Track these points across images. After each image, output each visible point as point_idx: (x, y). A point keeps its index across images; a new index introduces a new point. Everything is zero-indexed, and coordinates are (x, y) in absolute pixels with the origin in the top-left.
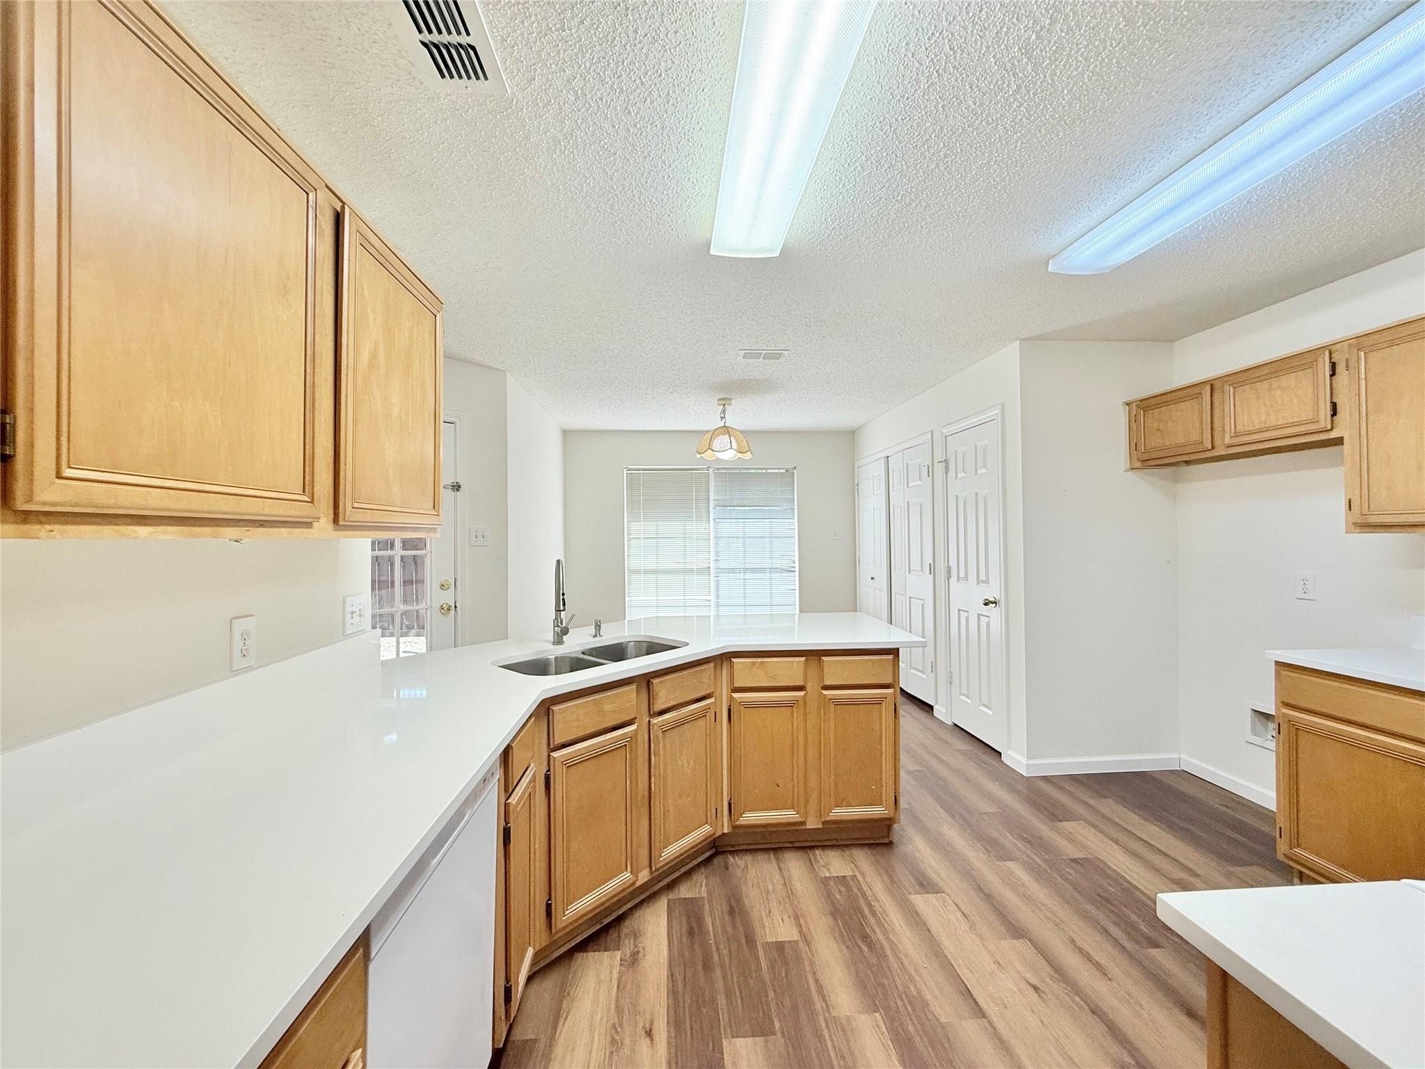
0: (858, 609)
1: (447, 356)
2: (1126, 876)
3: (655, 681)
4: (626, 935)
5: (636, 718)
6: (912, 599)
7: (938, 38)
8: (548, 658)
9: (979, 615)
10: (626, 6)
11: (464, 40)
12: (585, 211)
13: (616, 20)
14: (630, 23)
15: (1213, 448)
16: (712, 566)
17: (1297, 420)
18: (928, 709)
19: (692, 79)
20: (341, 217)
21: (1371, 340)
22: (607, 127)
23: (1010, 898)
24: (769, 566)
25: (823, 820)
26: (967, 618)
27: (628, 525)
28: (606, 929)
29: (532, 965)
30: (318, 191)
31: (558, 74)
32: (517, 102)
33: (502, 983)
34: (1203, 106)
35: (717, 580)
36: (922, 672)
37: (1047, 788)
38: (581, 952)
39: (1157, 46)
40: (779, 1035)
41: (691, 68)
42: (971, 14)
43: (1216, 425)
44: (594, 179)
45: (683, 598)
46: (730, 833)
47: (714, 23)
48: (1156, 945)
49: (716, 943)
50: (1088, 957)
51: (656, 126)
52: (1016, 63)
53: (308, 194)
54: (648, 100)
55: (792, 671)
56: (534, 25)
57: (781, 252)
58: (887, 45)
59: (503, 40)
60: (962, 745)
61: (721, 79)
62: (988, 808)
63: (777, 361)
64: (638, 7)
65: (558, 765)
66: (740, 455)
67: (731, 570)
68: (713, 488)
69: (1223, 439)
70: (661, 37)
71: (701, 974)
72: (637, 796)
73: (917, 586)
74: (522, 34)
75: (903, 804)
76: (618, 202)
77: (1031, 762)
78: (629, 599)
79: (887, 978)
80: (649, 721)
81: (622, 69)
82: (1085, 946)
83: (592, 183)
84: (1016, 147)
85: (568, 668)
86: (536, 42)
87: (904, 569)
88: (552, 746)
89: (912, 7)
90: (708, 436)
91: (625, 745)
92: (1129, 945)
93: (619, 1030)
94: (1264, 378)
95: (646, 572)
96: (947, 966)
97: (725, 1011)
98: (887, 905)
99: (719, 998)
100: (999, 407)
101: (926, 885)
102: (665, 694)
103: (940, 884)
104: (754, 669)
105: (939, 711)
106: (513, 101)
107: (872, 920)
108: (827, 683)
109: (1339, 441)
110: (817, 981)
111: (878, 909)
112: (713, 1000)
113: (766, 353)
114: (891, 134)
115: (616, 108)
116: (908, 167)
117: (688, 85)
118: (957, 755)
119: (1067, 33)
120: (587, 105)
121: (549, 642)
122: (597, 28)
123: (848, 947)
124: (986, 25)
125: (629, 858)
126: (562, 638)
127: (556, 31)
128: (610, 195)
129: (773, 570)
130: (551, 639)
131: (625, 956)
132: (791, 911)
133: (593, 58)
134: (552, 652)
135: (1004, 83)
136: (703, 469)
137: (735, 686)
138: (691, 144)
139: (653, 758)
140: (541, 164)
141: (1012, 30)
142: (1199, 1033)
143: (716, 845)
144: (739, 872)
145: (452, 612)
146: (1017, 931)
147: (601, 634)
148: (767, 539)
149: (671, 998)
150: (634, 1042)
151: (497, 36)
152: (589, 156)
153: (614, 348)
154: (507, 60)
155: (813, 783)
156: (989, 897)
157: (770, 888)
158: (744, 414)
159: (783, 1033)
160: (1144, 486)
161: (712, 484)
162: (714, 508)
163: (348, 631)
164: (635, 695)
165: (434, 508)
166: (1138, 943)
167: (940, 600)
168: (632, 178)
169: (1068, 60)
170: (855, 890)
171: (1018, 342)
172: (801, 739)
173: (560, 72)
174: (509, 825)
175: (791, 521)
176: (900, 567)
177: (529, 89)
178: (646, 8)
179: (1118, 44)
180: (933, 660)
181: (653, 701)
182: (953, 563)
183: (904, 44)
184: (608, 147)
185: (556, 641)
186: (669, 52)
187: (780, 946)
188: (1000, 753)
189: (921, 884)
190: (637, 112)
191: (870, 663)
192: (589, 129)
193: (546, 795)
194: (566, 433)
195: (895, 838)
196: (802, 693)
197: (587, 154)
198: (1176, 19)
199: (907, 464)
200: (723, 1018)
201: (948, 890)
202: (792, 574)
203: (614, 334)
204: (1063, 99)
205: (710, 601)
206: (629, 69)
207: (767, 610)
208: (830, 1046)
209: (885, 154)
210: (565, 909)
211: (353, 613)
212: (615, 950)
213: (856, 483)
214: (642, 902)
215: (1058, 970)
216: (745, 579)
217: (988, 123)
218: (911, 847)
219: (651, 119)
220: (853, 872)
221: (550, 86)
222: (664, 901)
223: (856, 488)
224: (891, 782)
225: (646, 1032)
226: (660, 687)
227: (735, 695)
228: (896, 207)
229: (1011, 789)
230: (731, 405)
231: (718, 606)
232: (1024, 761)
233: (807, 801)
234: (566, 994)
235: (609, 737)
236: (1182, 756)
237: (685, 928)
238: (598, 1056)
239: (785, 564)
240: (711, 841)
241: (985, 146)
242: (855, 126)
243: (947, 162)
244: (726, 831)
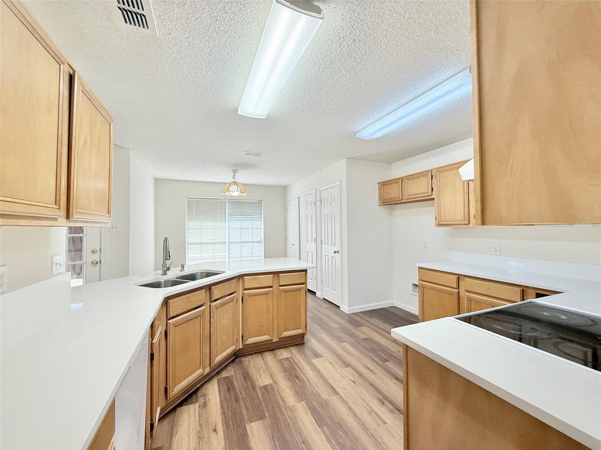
0: (287, 256)
1: (114, 145)
2: (379, 342)
3: (213, 288)
4: (200, 396)
5: (205, 303)
6: (308, 252)
7: (327, 57)
8: (160, 281)
9: (332, 257)
10: (216, 18)
11: (140, 11)
12: (184, 88)
13: (211, 22)
14: (217, 25)
15: (402, 199)
16: (227, 241)
17: (423, 192)
18: (314, 294)
19: (239, 50)
20: (73, 77)
21: (441, 169)
22: (200, 59)
23: (345, 355)
24: (252, 240)
25: (279, 337)
26: (328, 258)
27: (187, 223)
28: (190, 396)
29: (160, 415)
30: (65, 64)
31: (182, 35)
32: (161, 41)
33: (149, 422)
34: (400, 94)
35: (229, 247)
36: (311, 280)
37: (355, 317)
38: (180, 407)
39: (388, 75)
40: (268, 417)
41: (239, 46)
42: (337, 53)
43: (403, 192)
44: (191, 77)
45: (213, 255)
46: (243, 348)
47: (250, 33)
48: (387, 361)
49: (240, 391)
50: (368, 368)
51: (222, 63)
52: (350, 70)
53: (60, 65)
54: (220, 53)
55: (267, 280)
56: (175, 15)
57: (266, 117)
58: (311, 55)
59: (159, 16)
60: (327, 305)
61: (250, 52)
62: (336, 326)
63: (259, 157)
64: (221, 20)
65: (171, 326)
66: (241, 194)
67: (234, 243)
68: (227, 208)
69: (405, 197)
70: (229, 33)
71: (235, 404)
72: (205, 336)
73: (310, 247)
74: (169, 17)
75: (308, 329)
76: (200, 87)
77: (350, 308)
78: (187, 256)
79: (306, 389)
80: (210, 304)
81: (211, 40)
82: (368, 366)
83: (189, 78)
84: (348, 96)
85: (171, 285)
86: (175, 21)
87: (305, 241)
88: (168, 318)
89: (319, 46)
90: (228, 185)
91: (200, 315)
92: (380, 363)
93: (201, 432)
94: (415, 178)
95: (196, 244)
96: (326, 382)
97: (246, 414)
98: (304, 365)
99: (243, 410)
100: (339, 181)
101: (317, 355)
102: (217, 292)
103: (322, 354)
104: (253, 280)
105: (318, 294)
106: (159, 40)
107: (299, 371)
108: (281, 284)
109: (433, 199)
110: (280, 396)
111: (301, 367)
112: (241, 412)
113: (255, 154)
114: (309, 84)
115: (206, 52)
116: (314, 95)
117: (237, 51)
118: (325, 309)
119: (365, 65)
120: (193, 49)
121: (160, 274)
122: (203, 23)
123: (291, 382)
124: (342, 57)
125: (201, 363)
126: (166, 272)
127: (184, 19)
128: (197, 84)
129: (253, 242)
130: (161, 273)
131: (200, 404)
132: (268, 373)
133: (199, 33)
134: (162, 279)
135: (346, 76)
136: (223, 199)
137: (245, 288)
138: (235, 72)
139: (212, 320)
140: (167, 66)
141: (349, 61)
142: (400, 384)
143: (236, 354)
144: (246, 363)
145: (99, 264)
146: (347, 365)
147: (184, 270)
148: (251, 229)
149: (223, 415)
150: (208, 436)
151: (156, 14)
152: (190, 67)
153: (188, 145)
154: (159, 24)
155: (276, 324)
156: (338, 356)
157: (260, 367)
158: (243, 177)
159: (269, 417)
160: (383, 211)
161: (227, 206)
162: (228, 216)
163: (54, 273)
164: (204, 294)
165: (108, 213)
166: (383, 361)
167: (319, 252)
168: (208, 79)
169: (364, 73)
170: (292, 361)
171: (345, 159)
172: (271, 307)
173: (183, 34)
174: (153, 352)
175: (261, 222)
176: (304, 240)
177: (167, 37)
178: (224, 21)
179: (378, 72)
180: (316, 275)
181: (212, 296)
182: (323, 238)
183: (316, 57)
184: (199, 66)
185: (163, 273)
186: (231, 38)
187: (265, 387)
188: (339, 307)
189: (315, 355)
190: (214, 56)
191: (297, 276)
192: (192, 57)
193: (165, 340)
194: (156, 179)
195: (305, 341)
196: (271, 289)
197: (189, 67)
198: (393, 69)
199: (307, 201)
200: (246, 417)
201: (324, 355)
202: (261, 244)
203: (189, 139)
204: (363, 84)
205: (226, 256)
206: (214, 40)
207: (251, 258)
208: (287, 416)
209: (306, 90)
210: (174, 388)
211: (56, 264)
212: (195, 403)
213: (287, 207)
214: (206, 382)
215: (360, 375)
216: (241, 246)
217: (340, 87)
218: (311, 343)
219: (220, 60)
220: (291, 355)
221: (177, 38)
222: (216, 380)
223: (287, 209)
224: (304, 321)
225: (213, 430)
226: (215, 290)
227: (245, 292)
228: (309, 108)
229: (343, 318)
230: (237, 173)
231: (229, 258)
232: (347, 308)
233: (273, 332)
234: (175, 425)
235: (194, 312)
236: (394, 301)
237: (226, 388)
238: (193, 445)
239: (258, 239)
240: (234, 353)
241: (339, 94)
242: (297, 79)
243: (327, 96)
244: (240, 348)
